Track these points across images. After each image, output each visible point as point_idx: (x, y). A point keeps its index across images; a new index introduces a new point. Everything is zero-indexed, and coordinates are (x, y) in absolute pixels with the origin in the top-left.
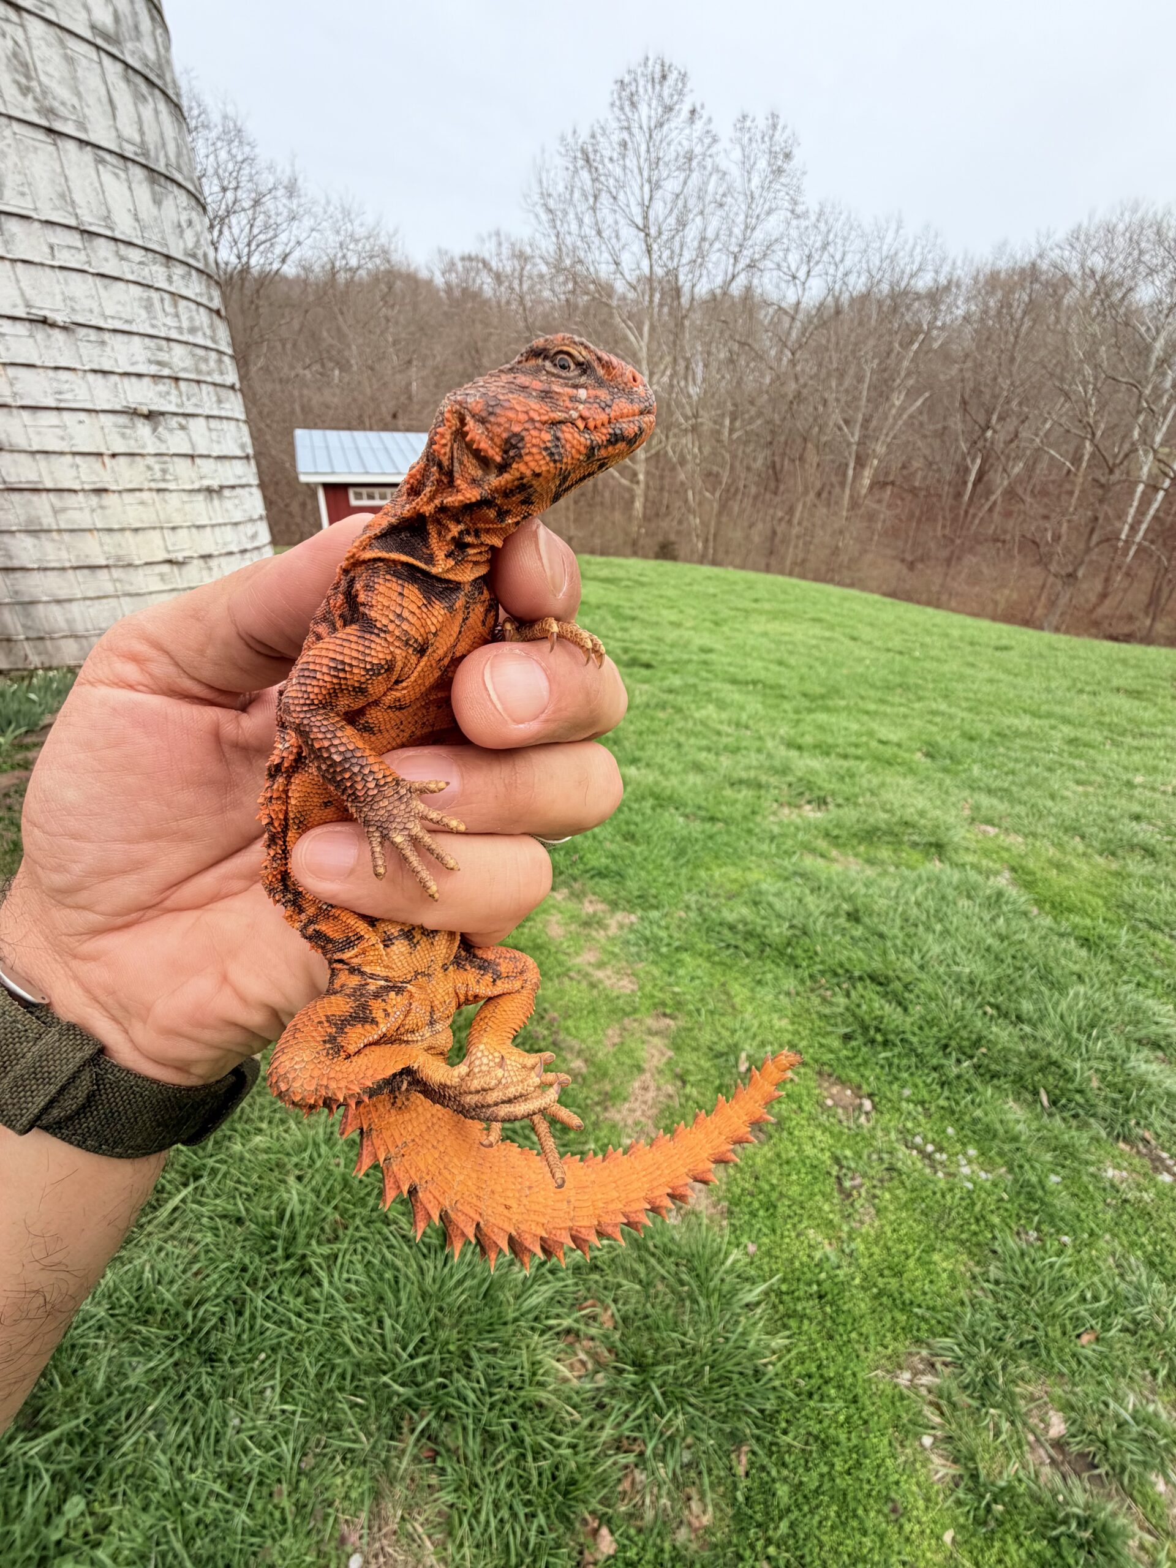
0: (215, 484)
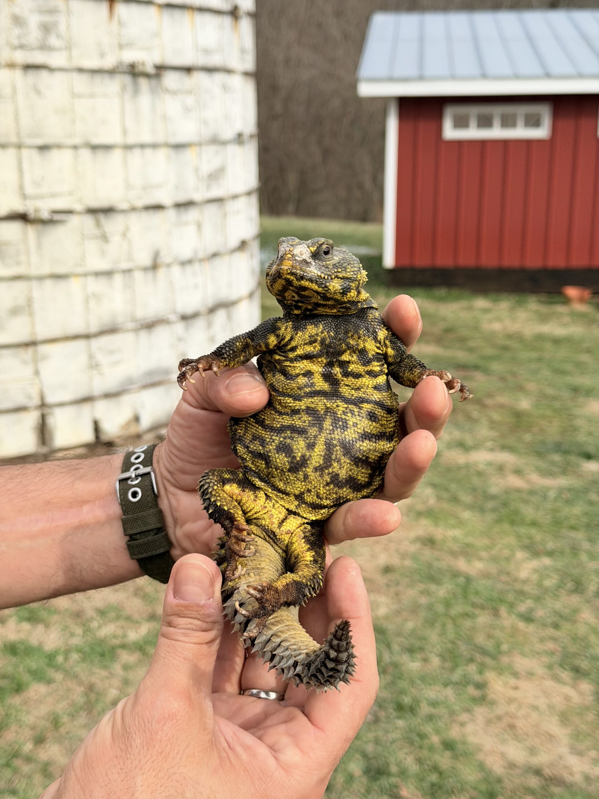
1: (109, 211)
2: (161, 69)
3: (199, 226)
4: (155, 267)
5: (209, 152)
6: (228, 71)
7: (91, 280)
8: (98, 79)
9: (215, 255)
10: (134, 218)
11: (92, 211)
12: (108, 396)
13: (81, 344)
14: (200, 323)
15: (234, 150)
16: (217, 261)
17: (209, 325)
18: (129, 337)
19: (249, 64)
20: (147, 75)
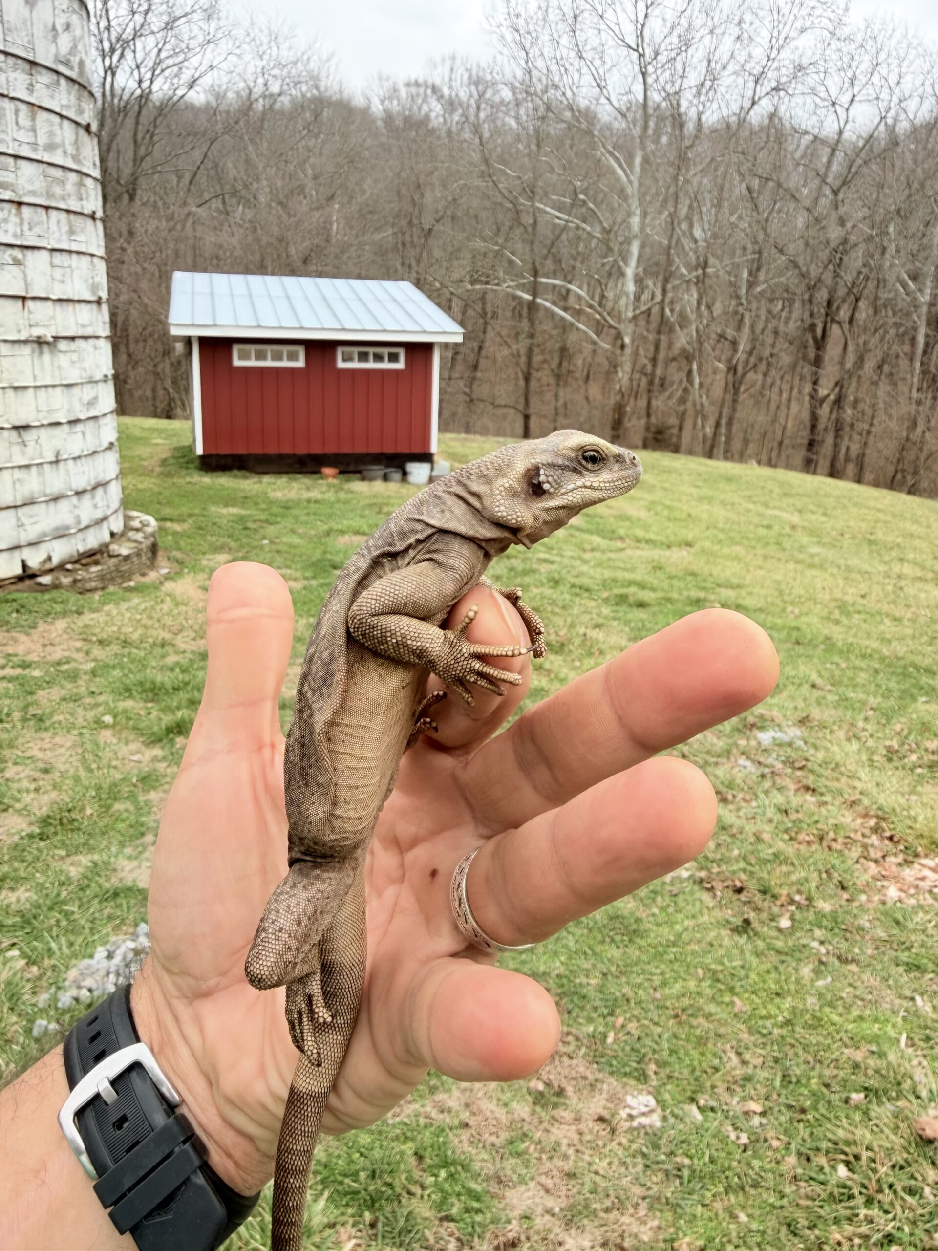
0: (48, 334)
1: (26, 427)
2: (56, 338)
3: (83, 434)
4: (57, 462)
5: (87, 388)
6: (97, 337)
7: (16, 470)
8: (16, 346)
9: (95, 452)
10: (42, 431)
11: (16, 428)
12: (31, 545)
13: (12, 511)
14: (87, 496)
15: (101, 385)
16: (96, 457)
17: (93, 498)
18: (43, 506)
19: (107, 332)
20: (47, 343)
